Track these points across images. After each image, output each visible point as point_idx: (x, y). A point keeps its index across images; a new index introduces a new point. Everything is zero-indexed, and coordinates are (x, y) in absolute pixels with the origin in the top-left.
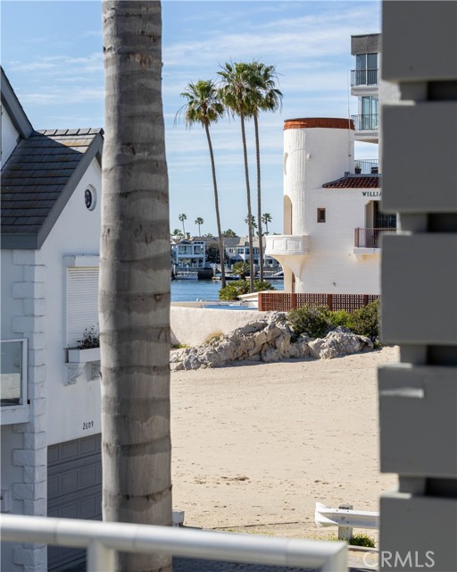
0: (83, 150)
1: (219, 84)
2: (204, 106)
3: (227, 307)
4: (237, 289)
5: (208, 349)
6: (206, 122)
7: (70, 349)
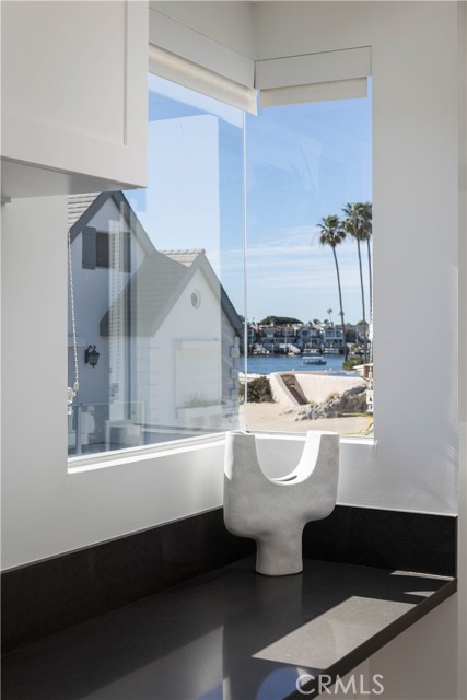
0: (188, 265)
1: (343, 217)
2: (332, 233)
3: (344, 375)
4: (355, 362)
5: (325, 406)
6: (333, 244)
7: (180, 408)
